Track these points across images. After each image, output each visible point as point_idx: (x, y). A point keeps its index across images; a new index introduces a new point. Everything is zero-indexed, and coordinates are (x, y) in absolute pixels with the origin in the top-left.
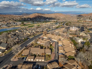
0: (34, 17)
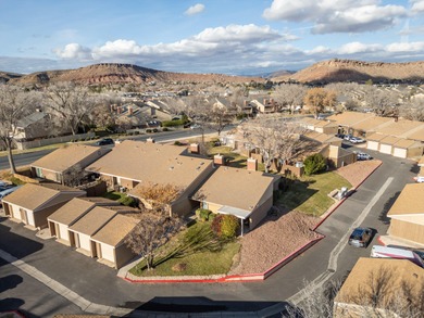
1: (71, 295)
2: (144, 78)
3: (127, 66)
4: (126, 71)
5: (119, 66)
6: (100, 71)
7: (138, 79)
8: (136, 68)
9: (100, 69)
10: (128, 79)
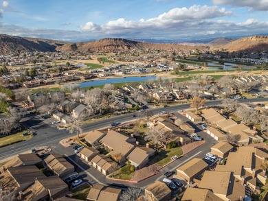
0: (244, 49)
1: (97, 181)
2: (129, 47)
3: (120, 39)
4: (119, 43)
5: (115, 40)
6: (105, 43)
7: (126, 47)
8: (125, 41)
9: (104, 42)
10: (120, 48)
